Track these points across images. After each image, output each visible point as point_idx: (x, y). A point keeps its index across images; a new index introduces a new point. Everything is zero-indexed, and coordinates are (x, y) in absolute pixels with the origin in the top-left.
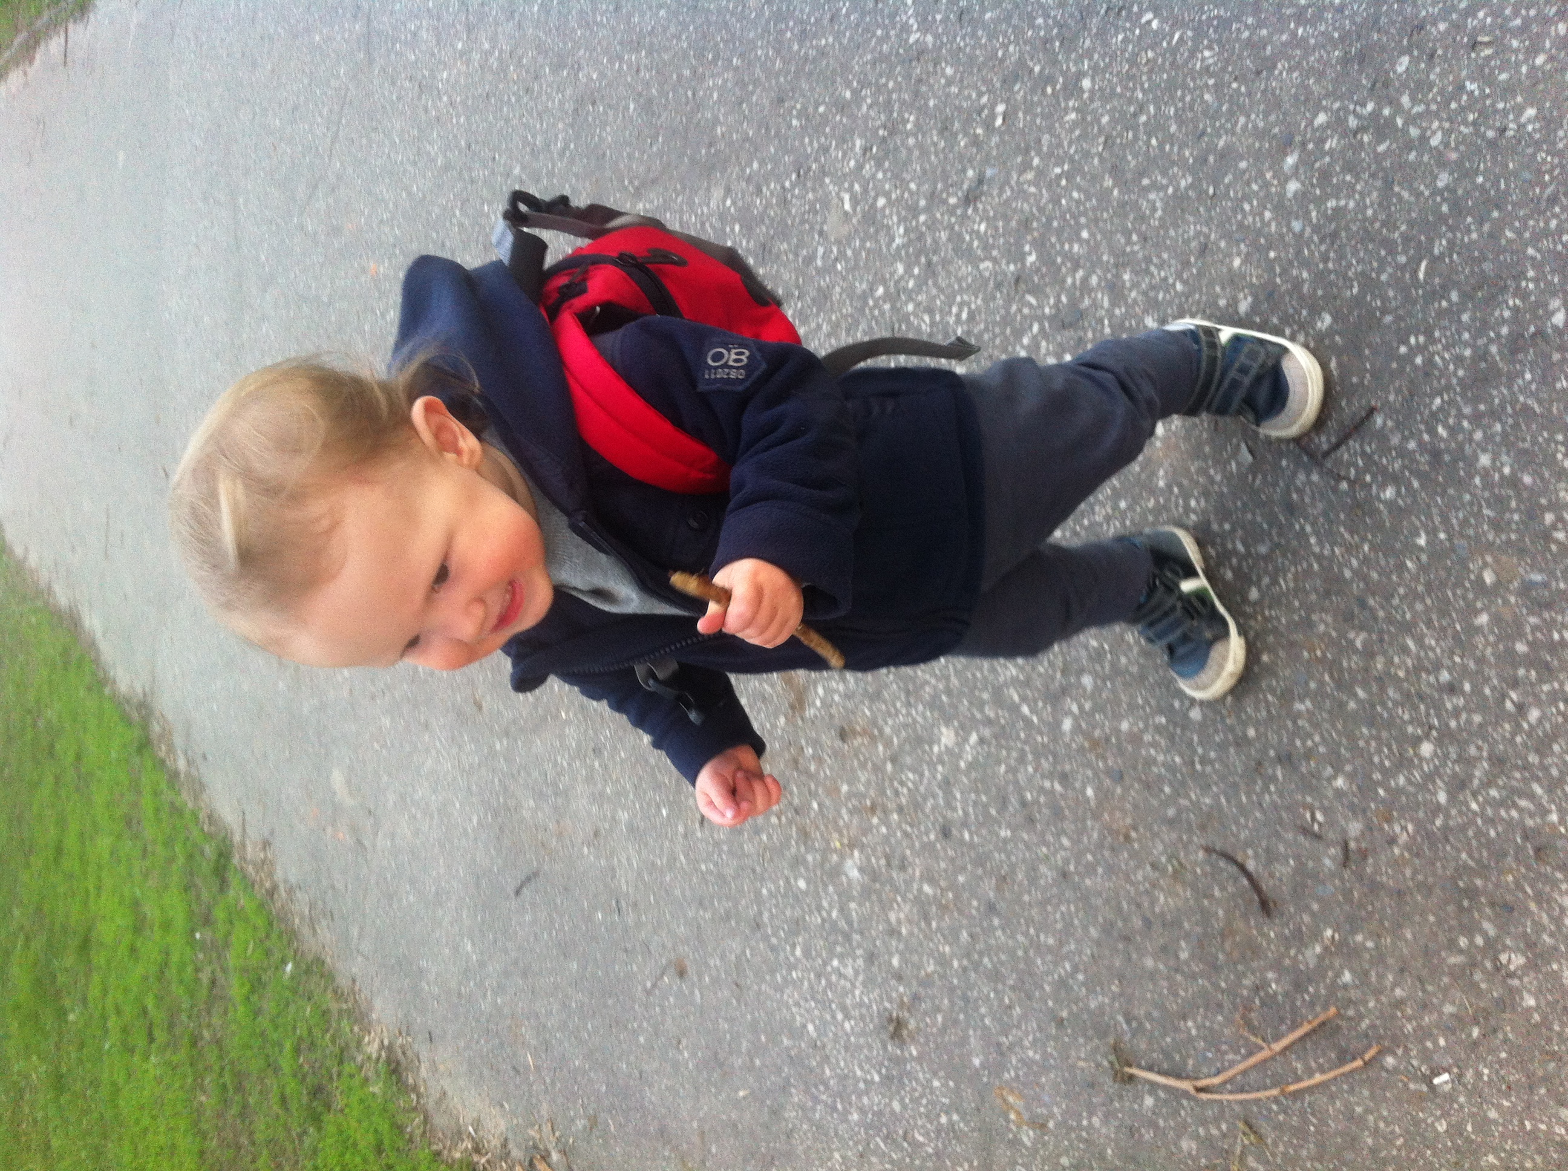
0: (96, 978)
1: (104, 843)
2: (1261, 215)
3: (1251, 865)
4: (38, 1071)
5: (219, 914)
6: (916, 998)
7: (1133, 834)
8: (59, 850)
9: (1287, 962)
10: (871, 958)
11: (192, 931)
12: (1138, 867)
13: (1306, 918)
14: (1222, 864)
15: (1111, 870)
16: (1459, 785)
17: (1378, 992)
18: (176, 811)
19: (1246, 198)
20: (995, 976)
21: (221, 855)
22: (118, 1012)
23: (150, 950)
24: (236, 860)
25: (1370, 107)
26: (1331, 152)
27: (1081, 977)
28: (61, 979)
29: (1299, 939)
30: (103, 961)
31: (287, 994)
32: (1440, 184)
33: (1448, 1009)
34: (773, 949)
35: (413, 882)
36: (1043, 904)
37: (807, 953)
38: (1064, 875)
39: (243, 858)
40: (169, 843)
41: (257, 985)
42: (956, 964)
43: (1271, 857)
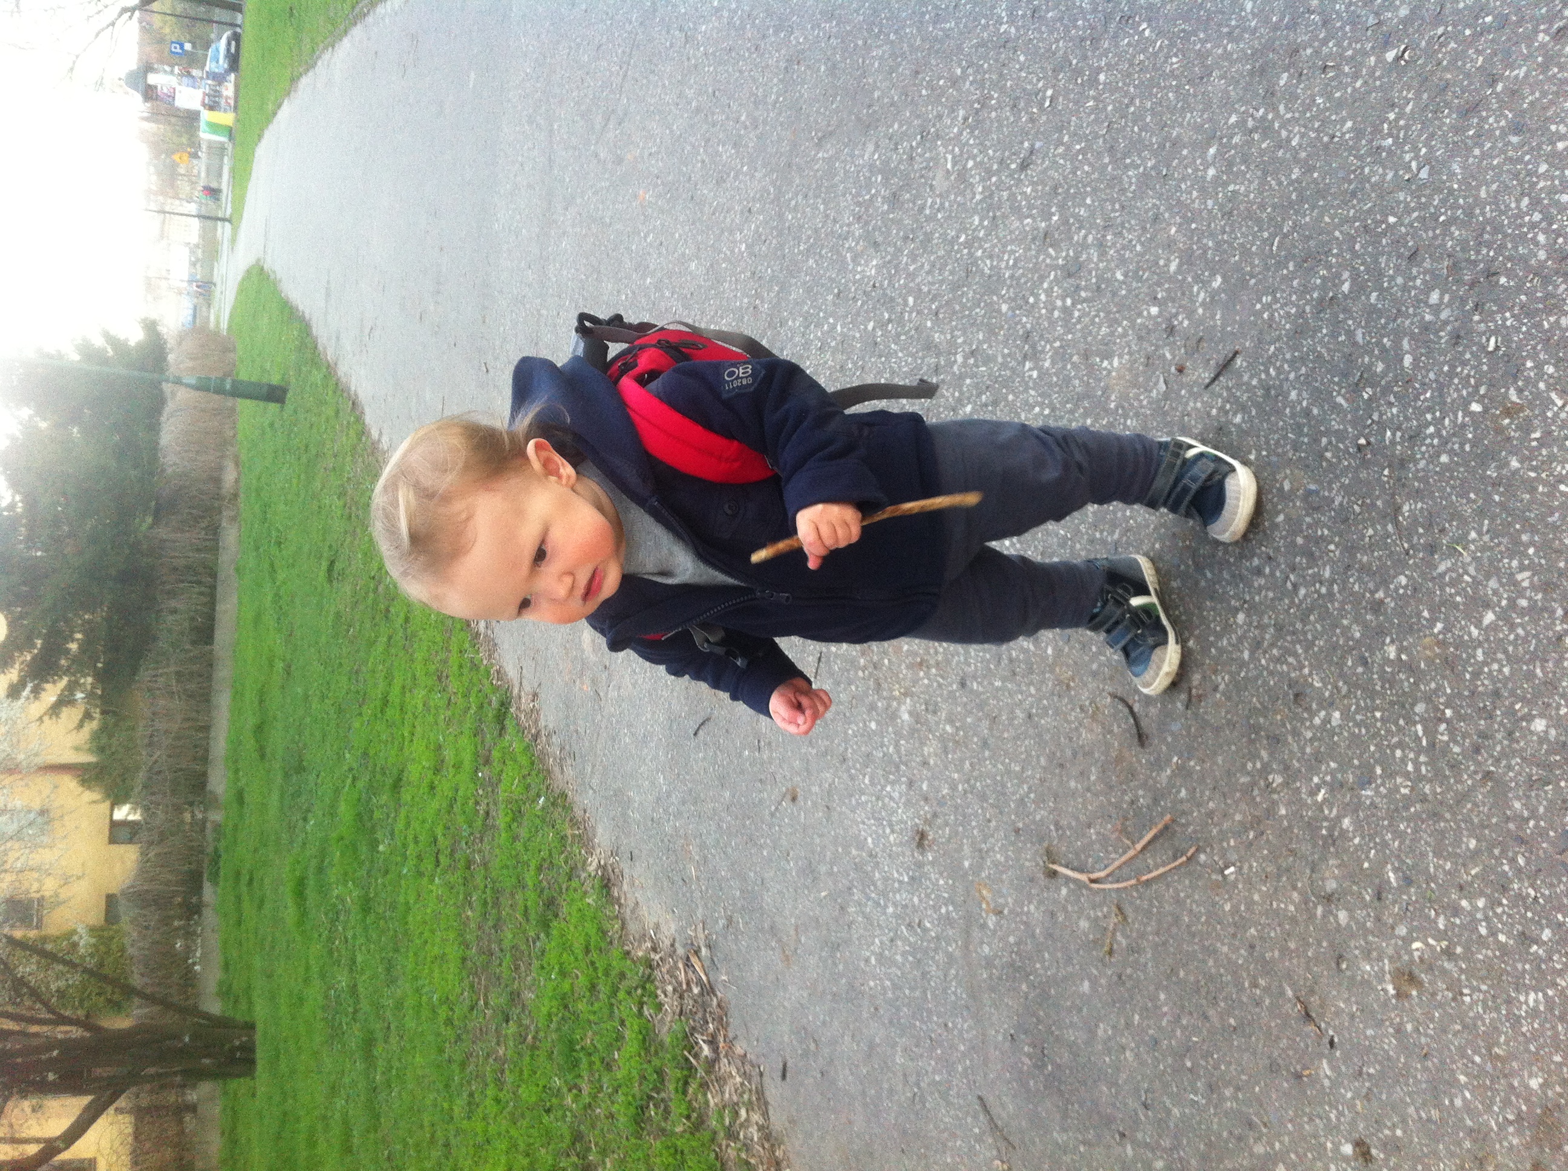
0: (403, 812)
1: (420, 694)
2: (1191, 193)
3: (1136, 708)
4: (351, 895)
5: (496, 754)
6: (935, 815)
7: (1072, 684)
8: (385, 702)
9: (1151, 782)
10: (911, 784)
11: (476, 771)
12: (1072, 709)
13: (1164, 748)
14: (1120, 707)
15: (1057, 713)
16: (1257, 645)
17: (1199, 805)
18: (475, 666)
19: (1183, 179)
20: (983, 797)
21: (502, 704)
22: (416, 841)
23: (445, 787)
24: (512, 710)
25: (1262, 111)
26: (1236, 146)
27: (1032, 796)
28: (377, 815)
29: (1158, 765)
30: (409, 798)
31: (538, 821)
32: (1294, 177)
33: (1238, 817)
34: (852, 778)
35: (630, 726)
36: (1016, 738)
37: (872, 783)
38: (1030, 716)
39: (518, 708)
40: (466, 696)
41: (517, 815)
42: (960, 787)
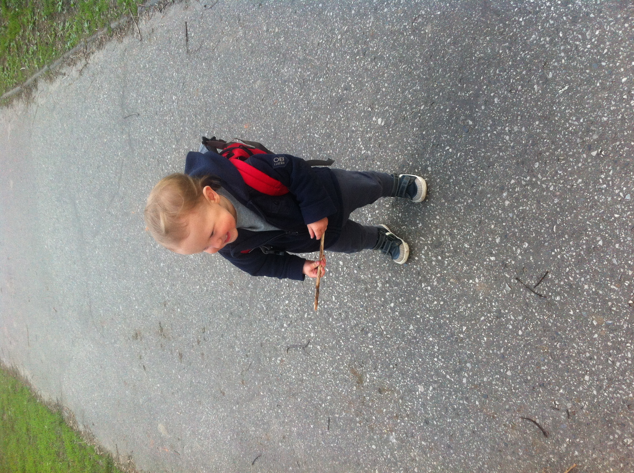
2: (498, 212)
3: (538, 421)
7: (495, 416)
9: (556, 451)
12: (499, 426)
13: (559, 436)
14: (528, 422)
16: (599, 388)
17: (587, 457)
19: (492, 206)
25: (528, 178)
26: (518, 192)
29: (558, 443)
33: (611, 459)
36: (469, 442)
38: (474, 432)
43: (544, 418)
